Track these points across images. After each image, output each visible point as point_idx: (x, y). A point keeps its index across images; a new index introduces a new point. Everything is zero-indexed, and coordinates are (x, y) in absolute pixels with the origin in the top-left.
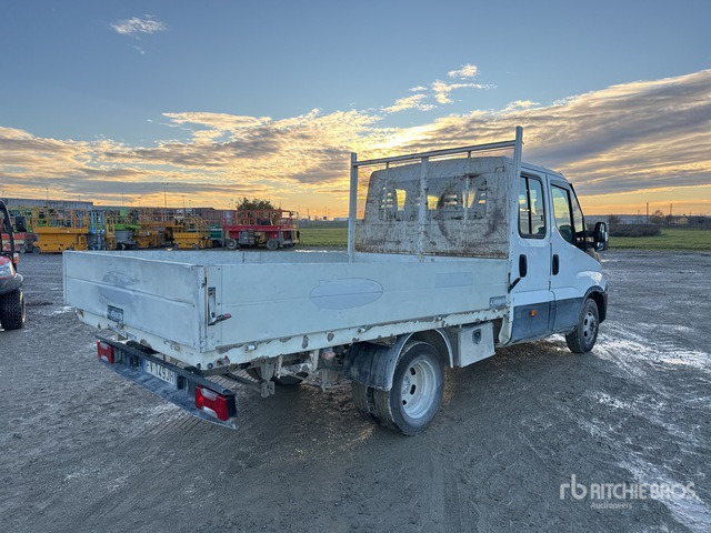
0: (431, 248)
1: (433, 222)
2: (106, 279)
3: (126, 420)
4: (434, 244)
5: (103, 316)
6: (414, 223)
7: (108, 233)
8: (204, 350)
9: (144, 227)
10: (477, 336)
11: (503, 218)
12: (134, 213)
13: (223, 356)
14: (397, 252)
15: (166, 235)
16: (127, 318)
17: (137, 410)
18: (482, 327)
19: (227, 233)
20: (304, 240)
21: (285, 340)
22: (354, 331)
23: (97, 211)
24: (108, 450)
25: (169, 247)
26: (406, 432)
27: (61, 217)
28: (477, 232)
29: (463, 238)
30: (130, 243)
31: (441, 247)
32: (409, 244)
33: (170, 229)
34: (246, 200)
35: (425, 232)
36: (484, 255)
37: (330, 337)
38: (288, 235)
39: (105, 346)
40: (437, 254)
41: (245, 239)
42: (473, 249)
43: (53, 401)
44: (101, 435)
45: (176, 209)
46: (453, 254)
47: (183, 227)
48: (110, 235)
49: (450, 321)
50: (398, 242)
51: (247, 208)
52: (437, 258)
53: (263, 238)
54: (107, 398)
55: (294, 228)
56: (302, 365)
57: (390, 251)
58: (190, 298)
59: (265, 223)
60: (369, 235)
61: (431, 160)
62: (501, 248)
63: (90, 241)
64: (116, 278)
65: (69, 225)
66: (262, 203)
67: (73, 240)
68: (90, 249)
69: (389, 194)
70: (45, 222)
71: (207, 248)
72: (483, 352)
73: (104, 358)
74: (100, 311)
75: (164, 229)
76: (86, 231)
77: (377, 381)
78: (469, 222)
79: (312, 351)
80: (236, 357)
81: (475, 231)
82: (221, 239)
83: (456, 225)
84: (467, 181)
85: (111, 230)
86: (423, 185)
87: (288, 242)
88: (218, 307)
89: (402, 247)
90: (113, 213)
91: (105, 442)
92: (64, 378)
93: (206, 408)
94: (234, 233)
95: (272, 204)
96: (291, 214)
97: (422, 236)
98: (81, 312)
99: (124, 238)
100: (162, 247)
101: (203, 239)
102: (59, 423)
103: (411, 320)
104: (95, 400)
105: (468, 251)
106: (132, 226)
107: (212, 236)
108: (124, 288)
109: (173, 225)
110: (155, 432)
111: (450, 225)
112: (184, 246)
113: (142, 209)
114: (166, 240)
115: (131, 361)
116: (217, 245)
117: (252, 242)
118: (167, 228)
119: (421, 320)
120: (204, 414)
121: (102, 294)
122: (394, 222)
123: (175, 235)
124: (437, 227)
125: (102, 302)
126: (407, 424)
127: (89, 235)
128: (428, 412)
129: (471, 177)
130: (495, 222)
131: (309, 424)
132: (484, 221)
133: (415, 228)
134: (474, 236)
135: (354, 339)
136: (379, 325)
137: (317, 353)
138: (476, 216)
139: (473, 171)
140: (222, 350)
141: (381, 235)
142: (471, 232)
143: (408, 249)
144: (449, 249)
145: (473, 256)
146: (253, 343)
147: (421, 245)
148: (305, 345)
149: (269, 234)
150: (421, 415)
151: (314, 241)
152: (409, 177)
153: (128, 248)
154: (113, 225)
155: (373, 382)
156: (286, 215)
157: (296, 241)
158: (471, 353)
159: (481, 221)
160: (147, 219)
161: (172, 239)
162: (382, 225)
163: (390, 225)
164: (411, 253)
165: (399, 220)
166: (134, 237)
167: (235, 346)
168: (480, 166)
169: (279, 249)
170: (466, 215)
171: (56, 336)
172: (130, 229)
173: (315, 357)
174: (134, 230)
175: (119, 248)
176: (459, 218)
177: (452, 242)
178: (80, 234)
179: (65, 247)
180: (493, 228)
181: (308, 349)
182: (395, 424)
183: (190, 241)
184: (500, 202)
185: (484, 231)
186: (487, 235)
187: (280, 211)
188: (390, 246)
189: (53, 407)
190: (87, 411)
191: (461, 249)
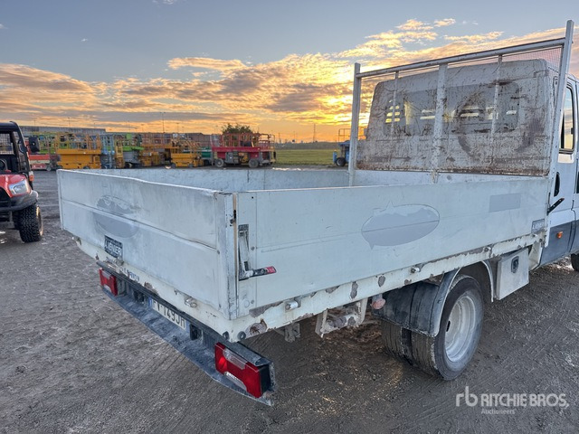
0: (448, 164)
1: (451, 136)
2: (101, 203)
3: (134, 350)
4: (452, 160)
5: (100, 247)
6: (428, 137)
7: (118, 154)
8: (234, 316)
9: (147, 149)
10: (515, 264)
11: (543, 130)
12: (138, 137)
13: (258, 320)
14: (406, 170)
15: (165, 155)
16: (127, 253)
17: (145, 337)
18: (519, 255)
19: (216, 154)
20: (280, 159)
21: (330, 290)
22: (407, 272)
23: (109, 136)
24: (114, 392)
25: (168, 165)
26: (447, 377)
27: (77, 140)
28: (507, 146)
29: (489, 153)
30: (135, 162)
31: (460, 164)
32: (420, 160)
33: (168, 150)
34: (229, 126)
35: (441, 148)
36: (515, 172)
37: (381, 281)
38: (267, 155)
39: (107, 275)
40: (456, 171)
41: (230, 159)
42: (501, 165)
43: (61, 323)
44: (108, 369)
45: (172, 134)
46: (475, 171)
47: (179, 148)
48: (119, 155)
49: (497, 251)
50: (408, 159)
51: (231, 132)
52: (455, 176)
53: (246, 158)
54: (114, 320)
55: (272, 149)
56: (348, 318)
57: (398, 169)
58: (212, 239)
59: (247, 145)
60: (373, 152)
61: (450, 66)
62: (538, 164)
63: (103, 161)
64: (112, 203)
65: (85, 147)
66: (243, 128)
67: (89, 160)
68: (103, 168)
69: (398, 107)
70: (66, 145)
71: (199, 166)
72: (518, 281)
73: (107, 287)
74: (97, 241)
75: (163, 151)
76: (99, 152)
77: (420, 324)
78: (498, 135)
79: (360, 301)
80: (275, 320)
81: (505, 145)
82: (211, 159)
83: (481, 138)
84: (497, 89)
85: (119, 151)
86: (441, 95)
87: (266, 161)
88: (252, 253)
89: (413, 163)
90: (120, 136)
91: (110, 380)
92: (74, 296)
93: (228, 374)
94: (221, 153)
95: (251, 129)
96: (269, 137)
97: (438, 151)
98: (79, 239)
99: (130, 158)
100: (161, 166)
101: (196, 159)
102: (65, 352)
103: (462, 253)
104: (103, 323)
105: (495, 168)
106: (137, 148)
107: (203, 156)
108: (121, 215)
109: (171, 147)
110: (163, 367)
111: (473, 139)
112: (180, 164)
113: (145, 134)
114: (165, 160)
115: (136, 294)
116: (207, 164)
117: (237, 162)
118: (166, 150)
119: (472, 252)
120: (226, 380)
121: (99, 222)
122: (403, 136)
123: (173, 155)
124: (456, 142)
125: (98, 231)
126: (450, 370)
127: (102, 155)
128: (468, 353)
129: (502, 83)
130: (530, 134)
131: (328, 360)
132: (517, 133)
133: (429, 143)
134: (504, 151)
135: (406, 281)
136: (432, 262)
137: (365, 303)
138: (506, 128)
139: (505, 77)
140: (256, 312)
141: (386, 151)
142: (499, 146)
143: (420, 165)
144: (471, 165)
145: (502, 173)
146: (295, 299)
147: (435, 161)
148: (354, 295)
149: (250, 154)
150: (460, 357)
151: (287, 160)
152: (423, 86)
153: (135, 166)
154: (121, 147)
155: (414, 324)
156: (264, 138)
157: (273, 160)
158: (509, 283)
159: (513, 134)
160: (149, 142)
161: (170, 159)
162: (388, 141)
163: (399, 141)
164: (422, 170)
165: (409, 135)
166: (139, 157)
167: (273, 305)
168: (514, 70)
169: (259, 167)
170: (493, 126)
171: (69, 248)
172: (135, 150)
173: (363, 307)
174: (138, 151)
175: (127, 166)
176: (485, 131)
177: (474, 157)
178: (94, 155)
179: (83, 165)
180: (528, 142)
181: (357, 298)
182: (437, 371)
183: (185, 161)
184: (540, 111)
185: (516, 145)
186: (520, 149)
187: (259, 135)
188: (398, 163)
189: (61, 331)
190: (94, 337)
191: (485, 165)
